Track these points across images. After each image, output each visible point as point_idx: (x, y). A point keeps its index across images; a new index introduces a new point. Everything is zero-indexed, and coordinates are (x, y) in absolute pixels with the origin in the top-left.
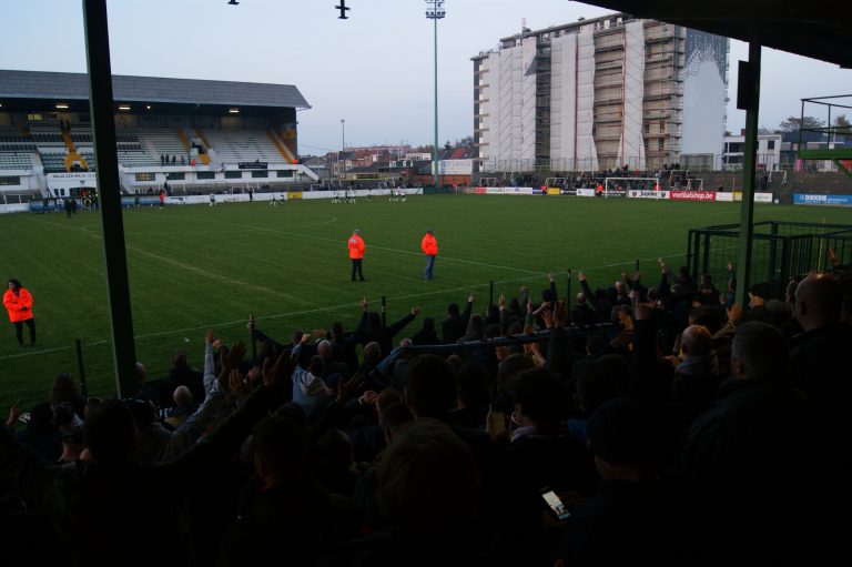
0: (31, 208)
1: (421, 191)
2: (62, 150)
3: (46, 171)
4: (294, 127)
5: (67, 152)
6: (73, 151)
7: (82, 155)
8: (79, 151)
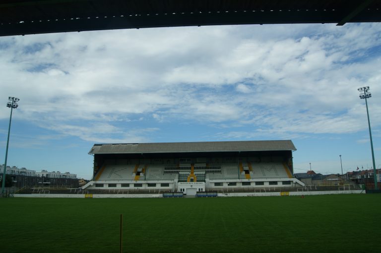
0: (163, 196)
1: (364, 192)
2: (188, 173)
3: (179, 181)
4: (292, 160)
5: (190, 174)
6: (192, 173)
7: (196, 175)
8: (195, 173)
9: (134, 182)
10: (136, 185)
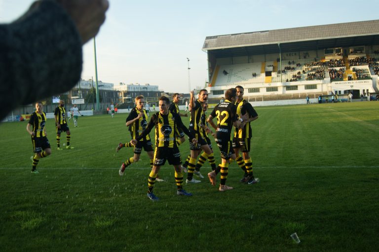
5: (345, 69)
6: (348, 68)
7: (353, 71)
9: (267, 85)
10: (269, 89)
